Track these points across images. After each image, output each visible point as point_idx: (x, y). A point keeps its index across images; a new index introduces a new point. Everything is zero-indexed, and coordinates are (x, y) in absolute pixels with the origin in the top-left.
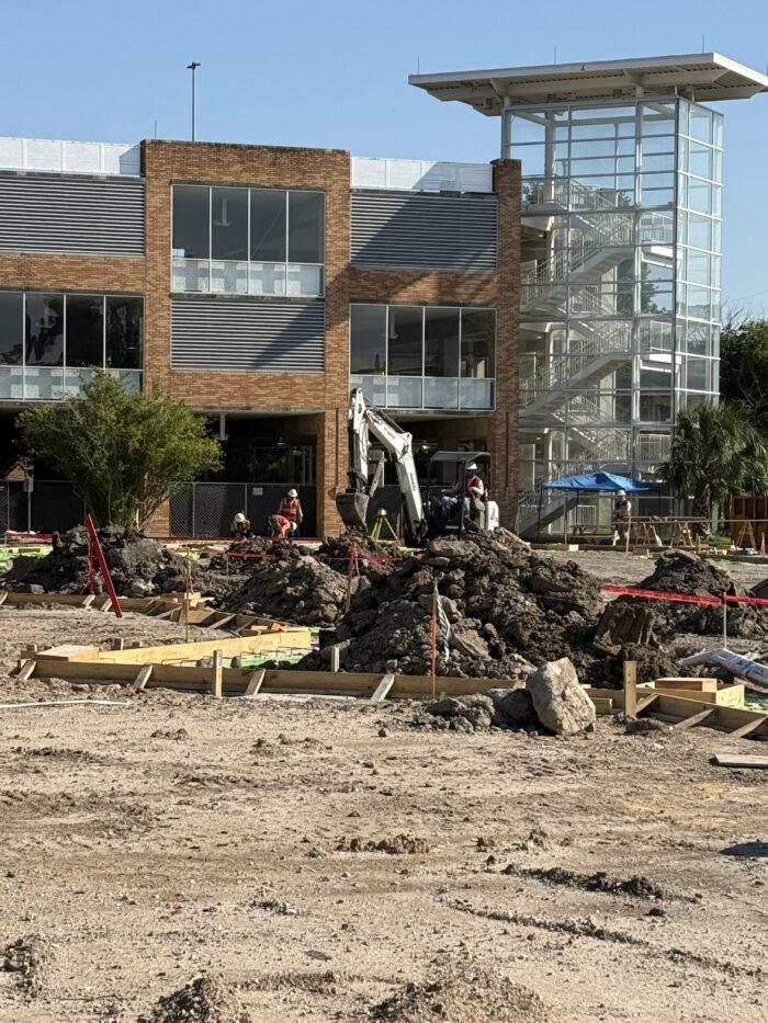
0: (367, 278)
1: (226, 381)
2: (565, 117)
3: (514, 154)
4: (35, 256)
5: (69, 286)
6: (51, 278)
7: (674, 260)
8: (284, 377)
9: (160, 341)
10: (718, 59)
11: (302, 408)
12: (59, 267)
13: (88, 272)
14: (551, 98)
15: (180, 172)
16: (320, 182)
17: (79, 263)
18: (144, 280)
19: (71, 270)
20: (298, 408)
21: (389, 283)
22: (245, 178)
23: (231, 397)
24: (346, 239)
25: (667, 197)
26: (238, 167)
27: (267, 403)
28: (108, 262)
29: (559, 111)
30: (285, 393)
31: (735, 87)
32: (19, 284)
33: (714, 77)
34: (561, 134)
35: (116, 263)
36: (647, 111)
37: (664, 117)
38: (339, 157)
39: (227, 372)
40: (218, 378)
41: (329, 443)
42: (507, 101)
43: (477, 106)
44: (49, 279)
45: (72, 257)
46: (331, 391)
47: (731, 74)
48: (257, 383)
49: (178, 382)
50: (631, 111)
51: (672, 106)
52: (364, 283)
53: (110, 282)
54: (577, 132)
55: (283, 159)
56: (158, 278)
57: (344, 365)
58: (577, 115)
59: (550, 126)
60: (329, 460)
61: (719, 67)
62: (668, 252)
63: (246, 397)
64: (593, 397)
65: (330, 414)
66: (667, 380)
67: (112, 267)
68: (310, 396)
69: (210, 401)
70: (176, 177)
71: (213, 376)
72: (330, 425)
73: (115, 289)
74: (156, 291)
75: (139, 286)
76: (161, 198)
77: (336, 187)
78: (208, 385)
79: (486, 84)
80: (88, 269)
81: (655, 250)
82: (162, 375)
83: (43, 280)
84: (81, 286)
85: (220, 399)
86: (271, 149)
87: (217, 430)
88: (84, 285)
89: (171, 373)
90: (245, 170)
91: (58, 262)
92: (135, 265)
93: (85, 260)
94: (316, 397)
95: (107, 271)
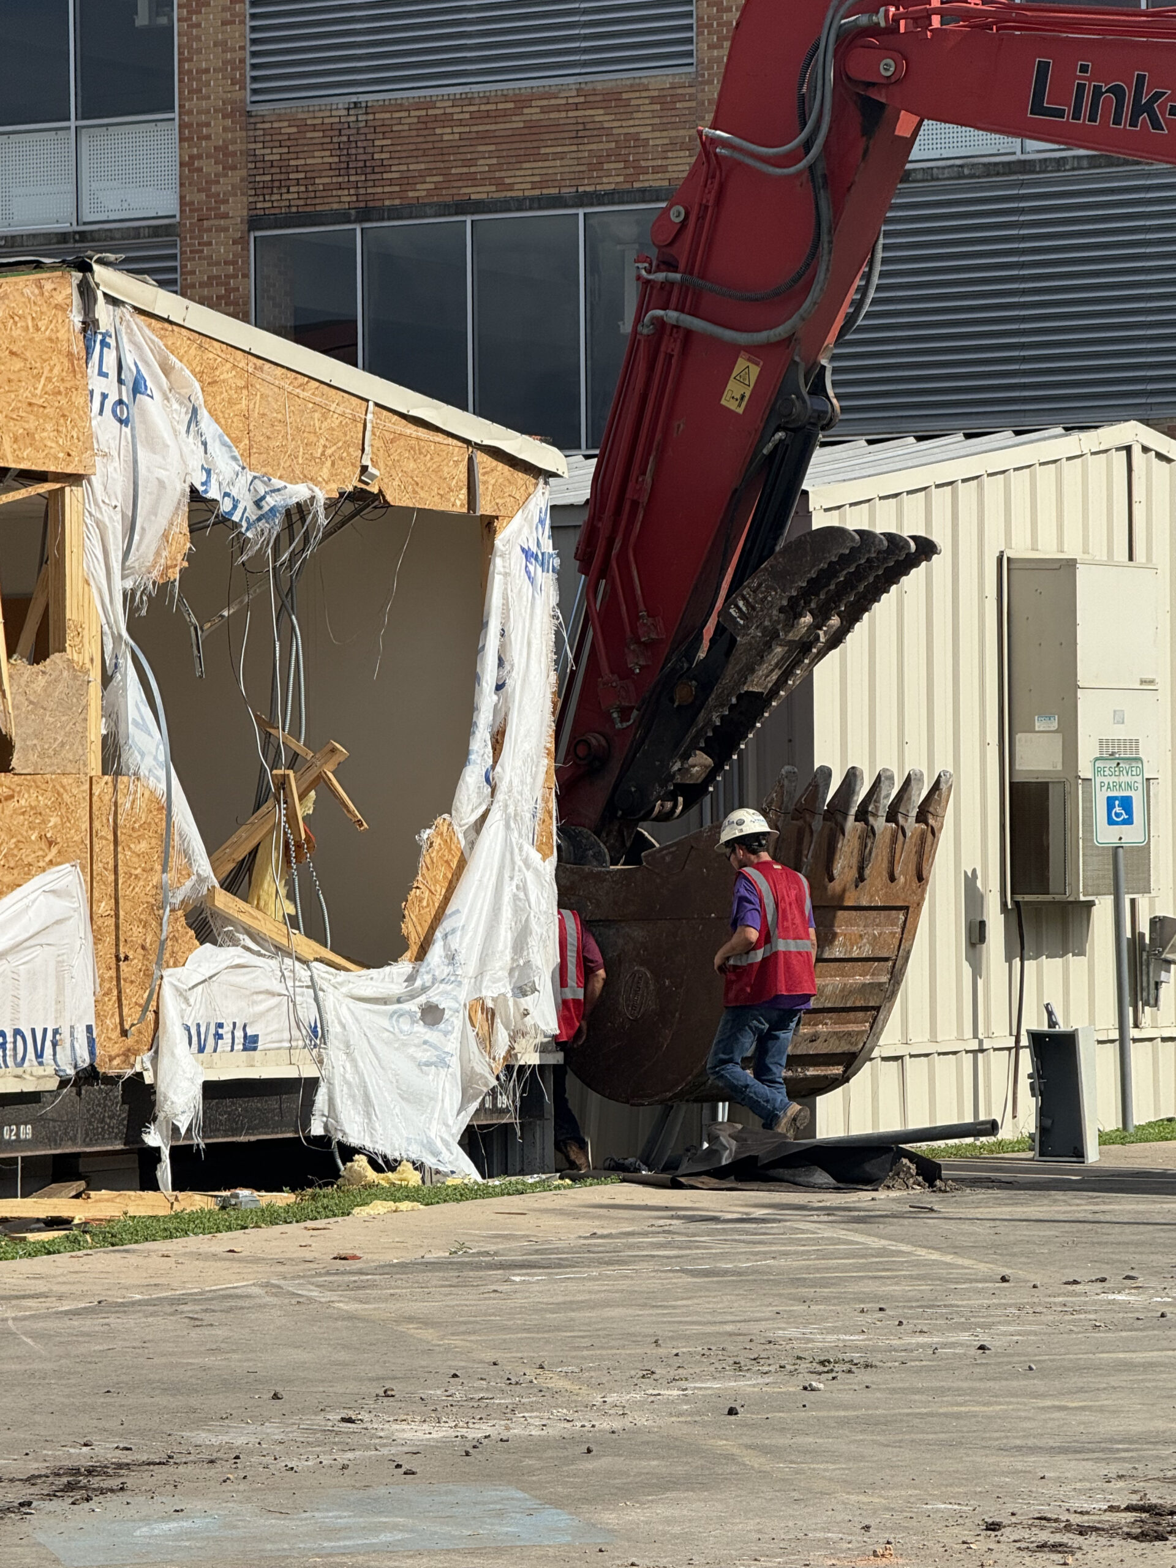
4: (385, 107)
5: (478, 193)
6: (429, 172)
12: (448, 134)
13: (531, 140)
17: (505, 113)
19: (484, 137)
32: (346, 199)
35: (612, 100)
44: (422, 175)
45: (487, 99)
53: (597, 165)
67: (599, 115)
73: (608, 184)
80: (532, 132)
83: (407, 181)
84: (510, 187)
88: (521, 183)
91: (446, 120)
93: (522, 102)
95: (581, 133)
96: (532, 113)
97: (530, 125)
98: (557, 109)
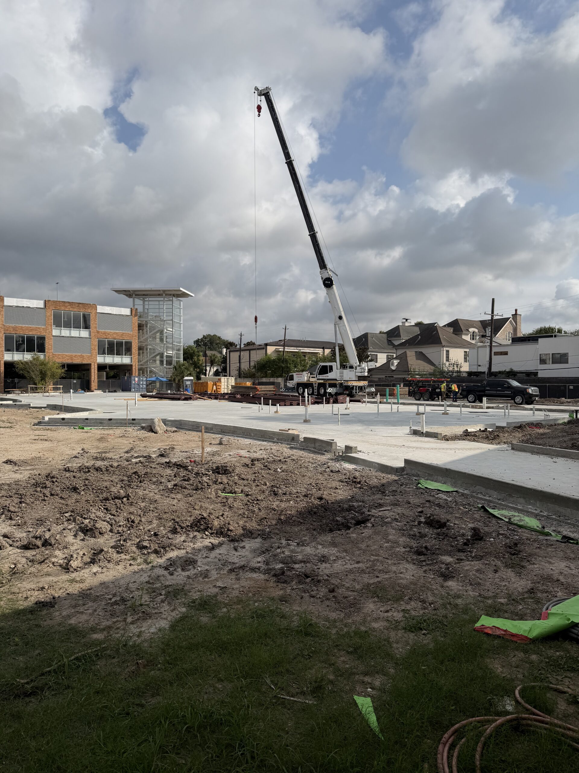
0: (101, 333)
1: (67, 356)
2: (147, 299)
3: (136, 307)
4: (18, 326)
5: (26, 333)
6: (22, 331)
7: (172, 331)
8: (81, 355)
9: (50, 347)
10: (181, 289)
12: (24, 329)
13: (32, 330)
14: (144, 295)
15: (55, 308)
16: (90, 311)
17: (29, 328)
18: (46, 332)
20: (85, 362)
21: (107, 334)
22: (71, 309)
23: (68, 360)
24: (96, 324)
25: (171, 318)
26: (69, 307)
27: (77, 361)
28: (36, 328)
29: (146, 298)
30: (81, 359)
31: (185, 295)
32: (14, 332)
33: (180, 293)
34: (146, 303)
35: (39, 328)
36: (166, 299)
37: (170, 300)
38: (94, 306)
40: (65, 355)
41: (92, 370)
42: (134, 295)
43: (127, 295)
45: (27, 326)
46: (93, 358)
47: (184, 292)
48: (75, 356)
49: (54, 356)
50: (162, 299)
51: (171, 298)
53: (37, 332)
54: (150, 303)
55: (81, 305)
56: (49, 332)
57: (96, 353)
58: (150, 299)
59: (144, 301)
60: (93, 374)
61: (181, 291)
62: (171, 330)
63: (72, 360)
64: (155, 361)
65: (93, 364)
66: (171, 357)
68: (87, 360)
69: (63, 361)
70: (54, 308)
71: (63, 355)
72: (92, 366)
73: (38, 334)
74: (49, 335)
75: (45, 334)
76: (50, 313)
77: (94, 312)
78: (62, 357)
79: (129, 291)
80: (31, 329)
81: (169, 329)
82: (50, 354)
83: (20, 332)
84: (29, 333)
85: (65, 360)
86: (78, 303)
87: (64, 368)
88: (31, 333)
89: (53, 354)
90: (72, 308)
92: (43, 329)
94: (89, 360)
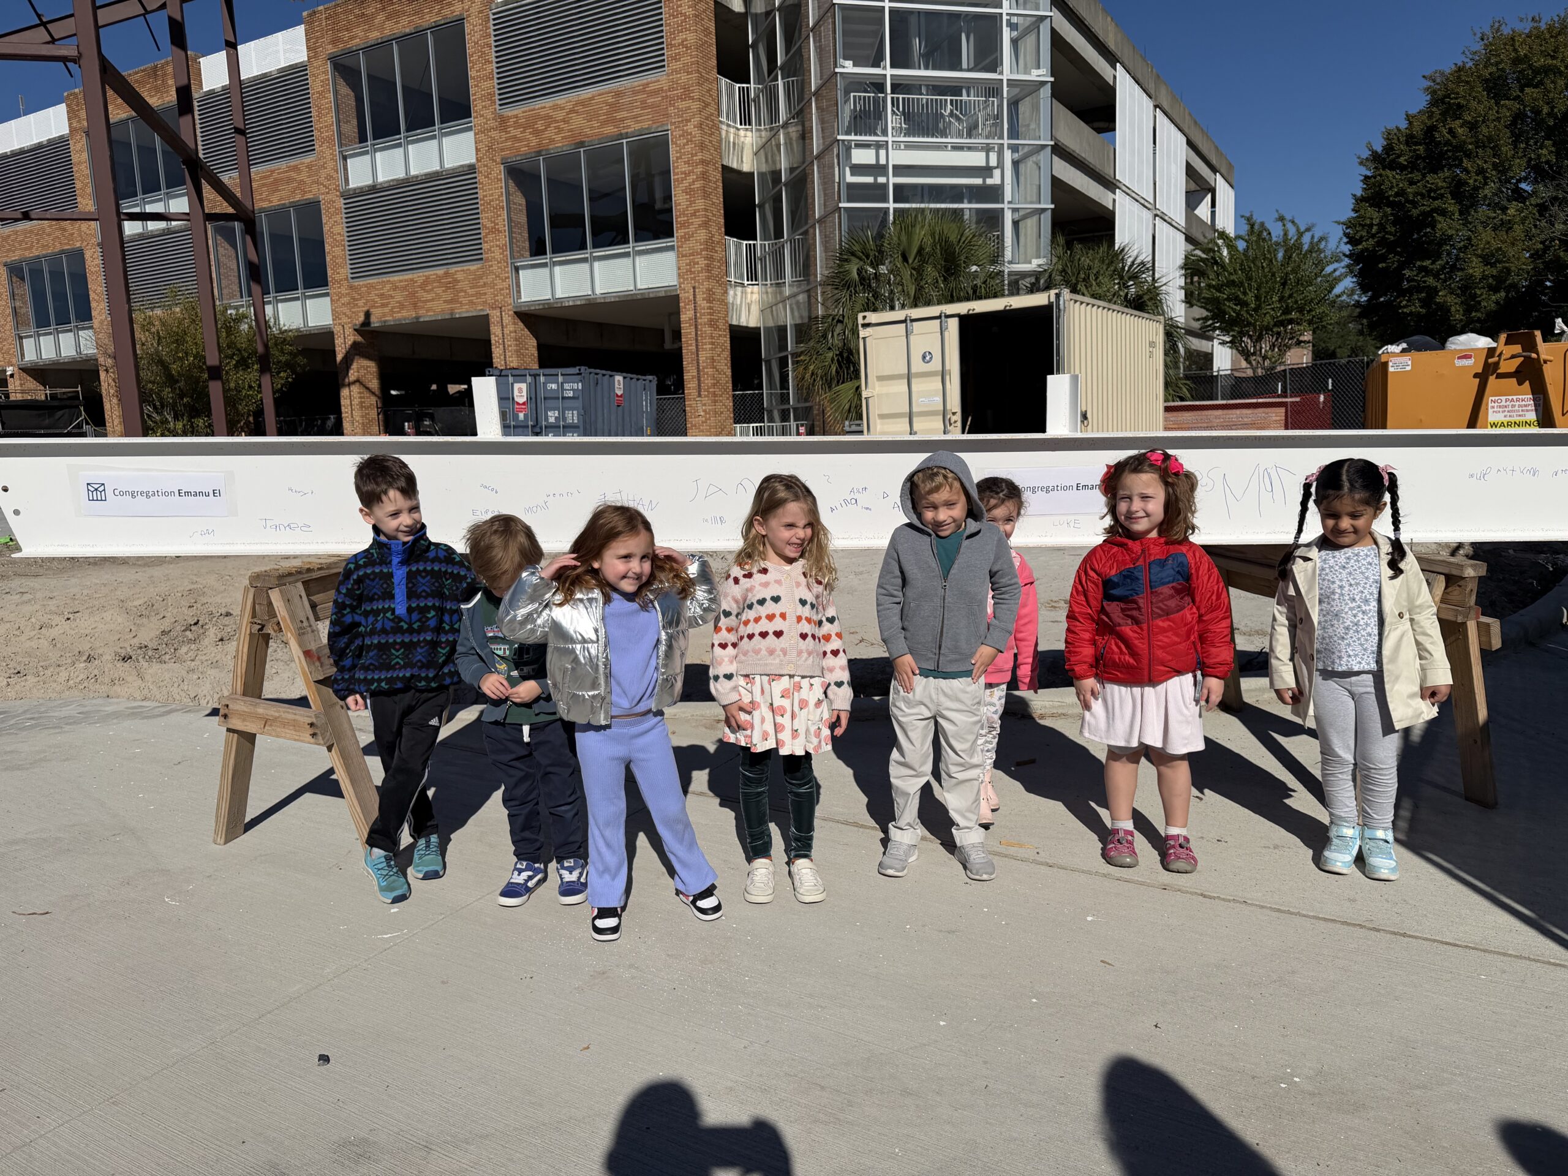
0: (517, 125)
1: (395, 288)
5: (265, 205)
9: (338, 251)
11: (467, 312)
13: (276, 186)
15: (333, 42)
16: (458, 8)
17: (269, 177)
18: (318, 183)
19: (264, 185)
20: (464, 311)
21: (540, 125)
22: (388, 28)
23: (402, 306)
24: (491, 76)
26: (379, 17)
28: (288, 169)
30: (449, 296)
35: (295, 169)
39: (395, 278)
40: (388, 286)
45: (264, 170)
46: (493, 285)
48: (423, 286)
49: (357, 297)
52: (514, 132)
53: (294, 191)
56: (329, 177)
57: (503, 247)
63: (415, 306)
65: (494, 316)
67: (293, 174)
68: (472, 296)
69: (384, 315)
72: (495, 330)
73: (298, 198)
74: (328, 193)
75: (316, 191)
76: (322, 80)
77: (474, 9)
78: (382, 296)
82: (344, 291)
84: (274, 202)
88: (275, 200)
89: (351, 287)
90: (388, 18)
92: (309, 167)
93: (272, 172)
94: (478, 295)
95: (290, 180)
96: (275, 175)
97: (275, 180)
98: (281, 173)
